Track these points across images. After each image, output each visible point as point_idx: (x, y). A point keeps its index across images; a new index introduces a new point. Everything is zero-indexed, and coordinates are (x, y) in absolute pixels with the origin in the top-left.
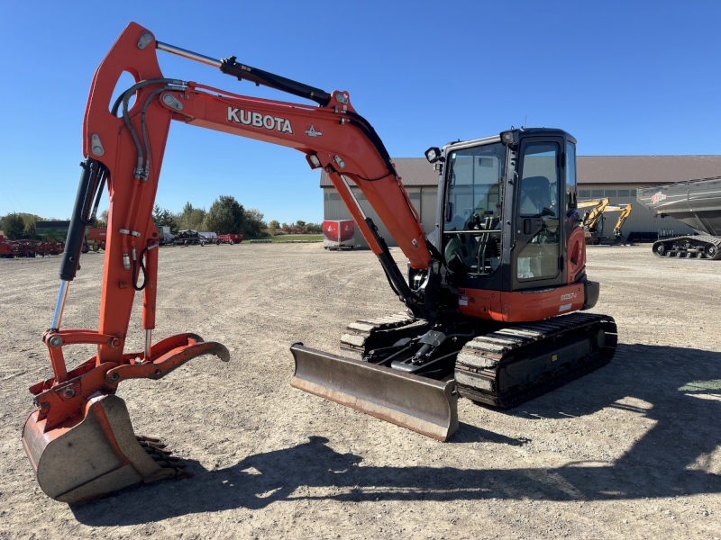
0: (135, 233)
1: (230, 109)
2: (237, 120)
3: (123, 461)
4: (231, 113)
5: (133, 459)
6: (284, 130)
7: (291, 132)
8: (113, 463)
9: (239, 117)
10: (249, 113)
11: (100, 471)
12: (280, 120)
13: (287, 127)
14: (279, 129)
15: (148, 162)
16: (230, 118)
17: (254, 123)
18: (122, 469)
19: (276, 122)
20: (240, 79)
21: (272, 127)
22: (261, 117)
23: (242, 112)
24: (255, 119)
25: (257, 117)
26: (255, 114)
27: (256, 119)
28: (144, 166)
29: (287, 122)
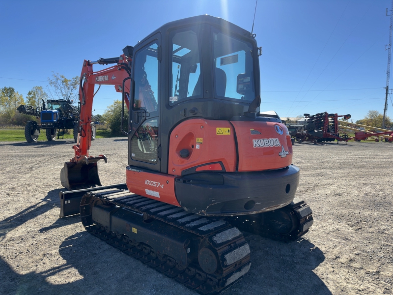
1: (96, 77)
2: (97, 80)
7: (108, 80)
13: (107, 78)
21: (104, 80)
27: (101, 78)
28: (83, 101)
29: (107, 76)
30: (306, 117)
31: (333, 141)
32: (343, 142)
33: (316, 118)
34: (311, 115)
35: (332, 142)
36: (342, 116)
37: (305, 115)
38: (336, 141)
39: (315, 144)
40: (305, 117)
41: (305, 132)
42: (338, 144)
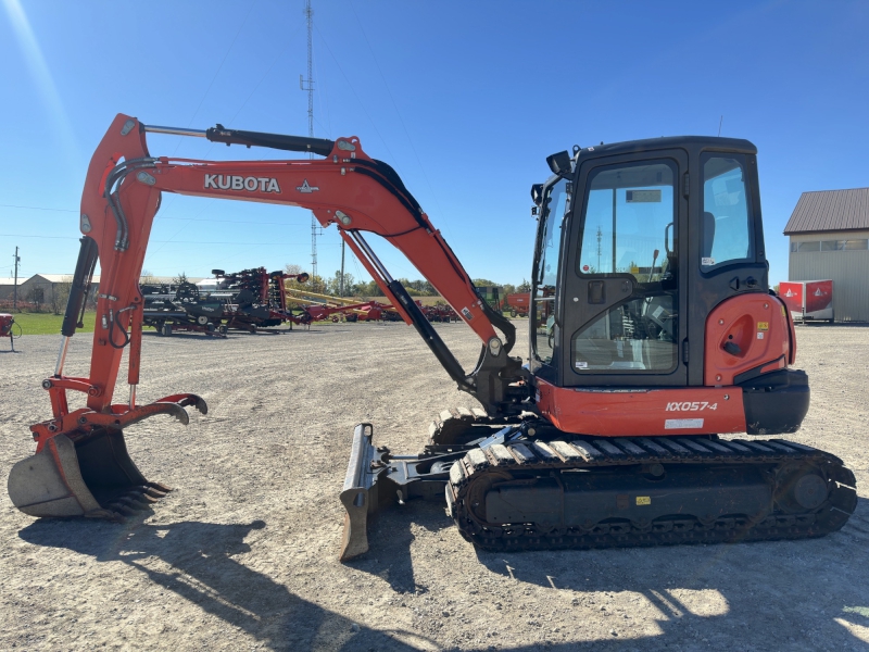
0: (111, 298)
1: (207, 176)
2: (215, 186)
3: (70, 493)
4: (208, 180)
5: (77, 493)
6: (269, 190)
7: (278, 190)
8: (62, 493)
9: (217, 183)
10: (229, 178)
11: (53, 497)
12: (263, 180)
13: (274, 186)
14: (263, 189)
15: (126, 234)
16: (207, 185)
17: (234, 187)
18: (69, 499)
19: (259, 182)
20: (228, 145)
21: (255, 187)
22: (241, 180)
23: (220, 177)
24: (234, 183)
25: (238, 180)
26: (234, 178)
27: (236, 182)
28: (121, 239)
29: (274, 181)
30: (218, 277)
31: (279, 324)
32: (301, 326)
33: (241, 280)
34: (229, 272)
35: (276, 327)
36: (294, 276)
37: (215, 272)
38: (284, 326)
39: (253, 332)
40: (214, 276)
41: (235, 309)
42: (291, 330)
